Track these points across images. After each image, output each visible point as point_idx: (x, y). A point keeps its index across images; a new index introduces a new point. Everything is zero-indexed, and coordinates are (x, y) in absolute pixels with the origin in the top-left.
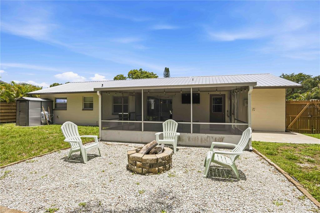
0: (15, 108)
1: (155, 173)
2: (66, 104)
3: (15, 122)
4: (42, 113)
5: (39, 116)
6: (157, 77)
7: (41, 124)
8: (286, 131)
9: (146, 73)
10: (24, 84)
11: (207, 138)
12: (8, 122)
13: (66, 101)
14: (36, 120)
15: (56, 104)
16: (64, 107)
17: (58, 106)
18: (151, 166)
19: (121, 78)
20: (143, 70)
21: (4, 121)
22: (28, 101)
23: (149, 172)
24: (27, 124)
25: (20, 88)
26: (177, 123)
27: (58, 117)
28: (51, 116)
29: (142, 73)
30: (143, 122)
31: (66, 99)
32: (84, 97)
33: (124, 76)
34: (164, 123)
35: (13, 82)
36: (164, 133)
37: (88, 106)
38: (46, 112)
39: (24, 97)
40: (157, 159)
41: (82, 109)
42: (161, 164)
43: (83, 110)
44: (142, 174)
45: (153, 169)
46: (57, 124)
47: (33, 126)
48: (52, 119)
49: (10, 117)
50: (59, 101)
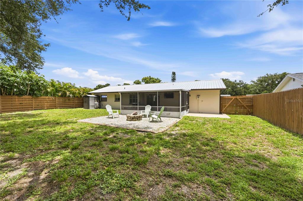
0: (82, 100)
1: (134, 121)
2: (106, 98)
3: (83, 107)
4: (95, 103)
5: (94, 104)
6: (160, 81)
7: (95, 108)
8: (220, 113)
9: (153, 78)
10: (85, 88)
11: (164, 113)
12: (79, 108)
13: (106, 96)
14: (93, 106)
15: (101, 98)
16: (105, 100)
17: (102, 99)
18: (133, 118)
19: (138, 83)
20: (151, 77)
21: (77, 107)
22: (89, 97)
23: (132, 120)
24: (88, 108)
25: (84, 90)
26: (151, 107)
27: (102, 105)
28: (99, 104)
29: (150, 78)
30: (138, 106)
31: (106, 95)
32: (116, 95)
33: (140, 81)
34: (146, 107)
35: (80, 87)
36: (145, 110)
37: (117, 100)
38: (97, 102)
39: (87, 95)
40: (135, 116)
42: (136, 118)
43: (115, 101)
44: (130, 121)
45: (133, 120)
46: (102, 109)
47: (91, 109)
48: (100, 106)
49: (80, 105)
50: (103, 97)
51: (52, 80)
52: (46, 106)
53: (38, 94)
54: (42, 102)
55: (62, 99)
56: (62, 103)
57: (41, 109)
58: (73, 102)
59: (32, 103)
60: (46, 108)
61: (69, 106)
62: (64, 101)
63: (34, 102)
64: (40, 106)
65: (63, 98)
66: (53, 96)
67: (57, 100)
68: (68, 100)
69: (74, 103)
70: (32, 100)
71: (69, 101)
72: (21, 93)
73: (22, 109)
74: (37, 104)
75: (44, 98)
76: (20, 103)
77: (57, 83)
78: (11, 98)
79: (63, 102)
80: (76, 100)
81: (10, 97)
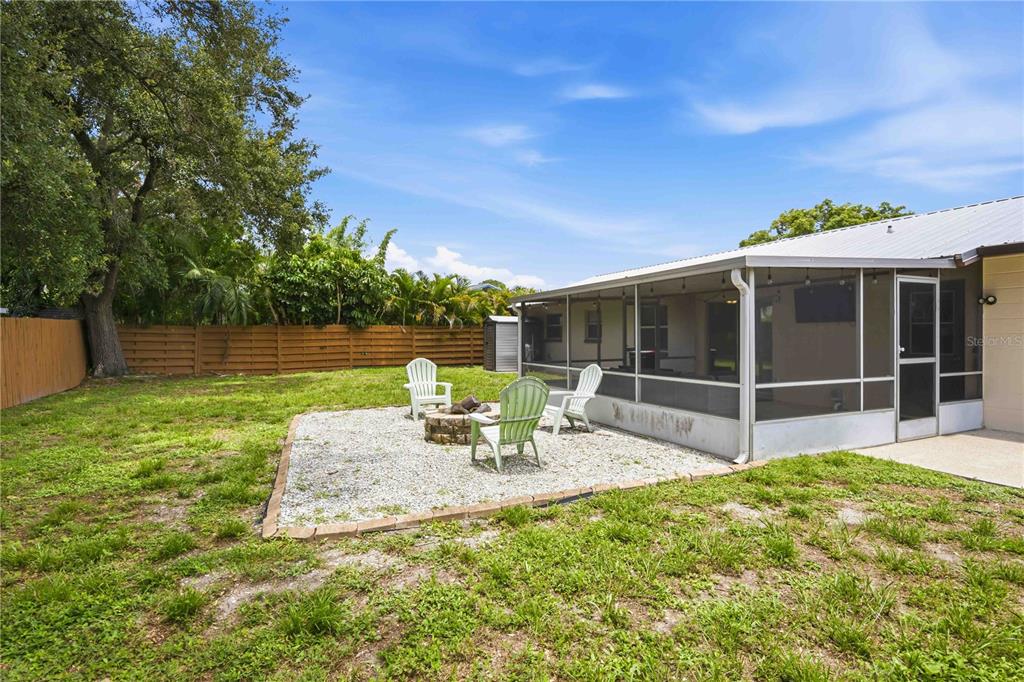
2: (561, 327)
5: (514, 353)
11: (663, 418)
14: (501, 360)
15: (545, 325)
22: (496, 322)
24: (493, 368)
27: (549, 356)
31: (561, 315)
36: (576, 393)
39: (492, 317)
41: (583, 339)
47: (499, 370)
51: (398, 271)
52: (383, 356)
53: (361, 319)
54: (373, 343)
55: (432, 334)
56: (432, 347)
57: (371, 366)
58: (468, 343)
59: (348, 346)
60: (383, 363)
61: (452, 359)
62: (439, 340)
63: (352, 345)
64: (369, 356)
65: (433, 331)
66: (406, 324)
67: (416, 337)
68: (448, 336)
69: (469, 345)
70: (348, 336)
71: (451, 340)
72: (321, 319)
73: (324, 364)
74: (361, 349)
75: (382, 330)
76: (322, 348)
77: (417, 278)
78: (300, 331)
79: (433, 344)
80: (476, 336)
81: (295, 329)
